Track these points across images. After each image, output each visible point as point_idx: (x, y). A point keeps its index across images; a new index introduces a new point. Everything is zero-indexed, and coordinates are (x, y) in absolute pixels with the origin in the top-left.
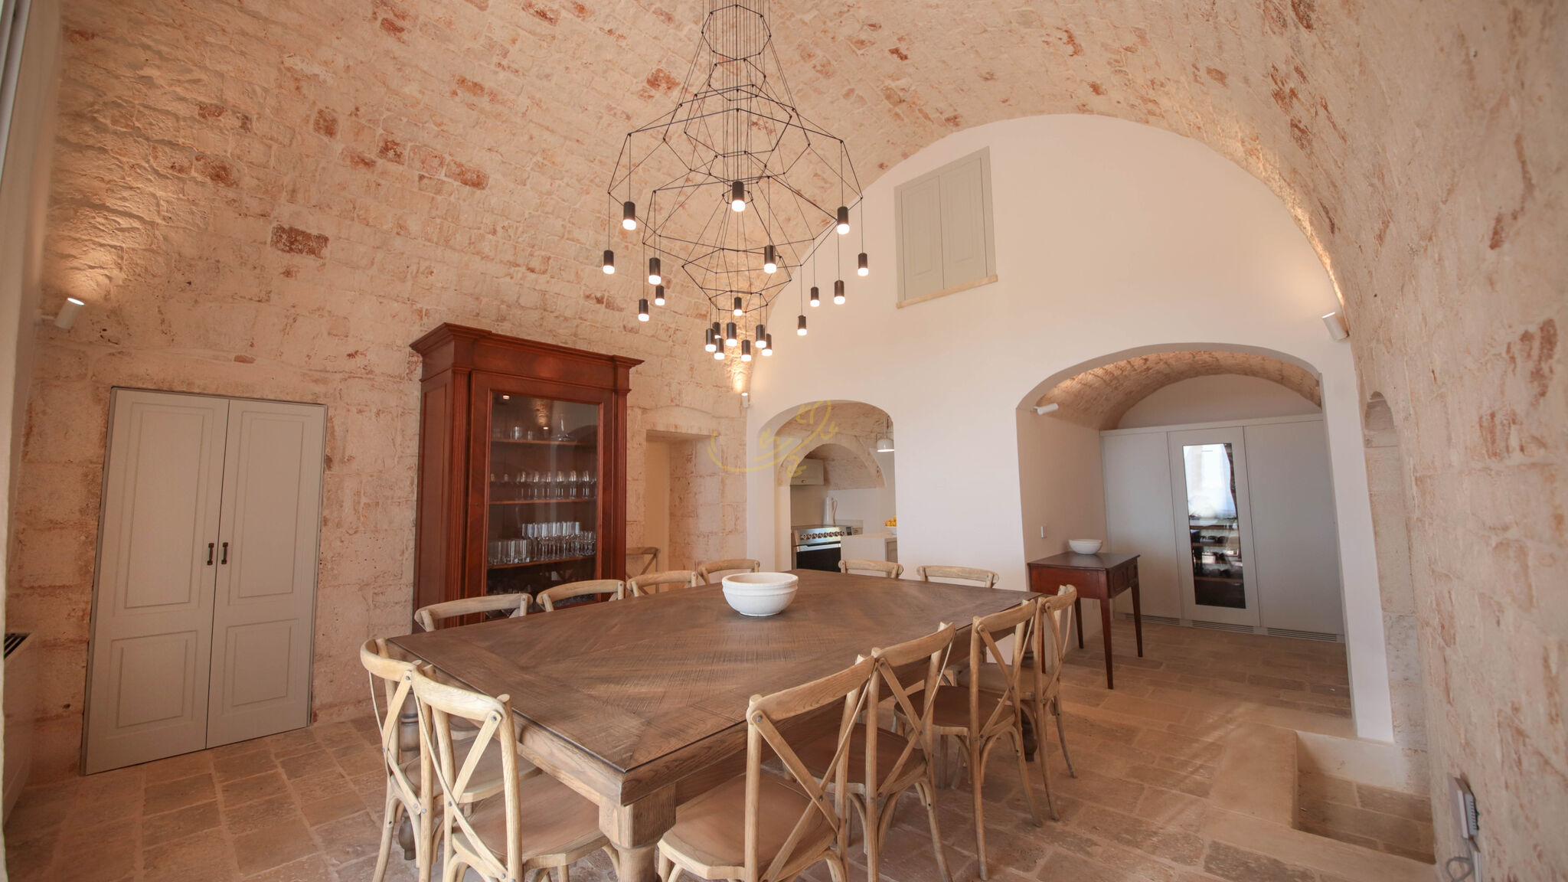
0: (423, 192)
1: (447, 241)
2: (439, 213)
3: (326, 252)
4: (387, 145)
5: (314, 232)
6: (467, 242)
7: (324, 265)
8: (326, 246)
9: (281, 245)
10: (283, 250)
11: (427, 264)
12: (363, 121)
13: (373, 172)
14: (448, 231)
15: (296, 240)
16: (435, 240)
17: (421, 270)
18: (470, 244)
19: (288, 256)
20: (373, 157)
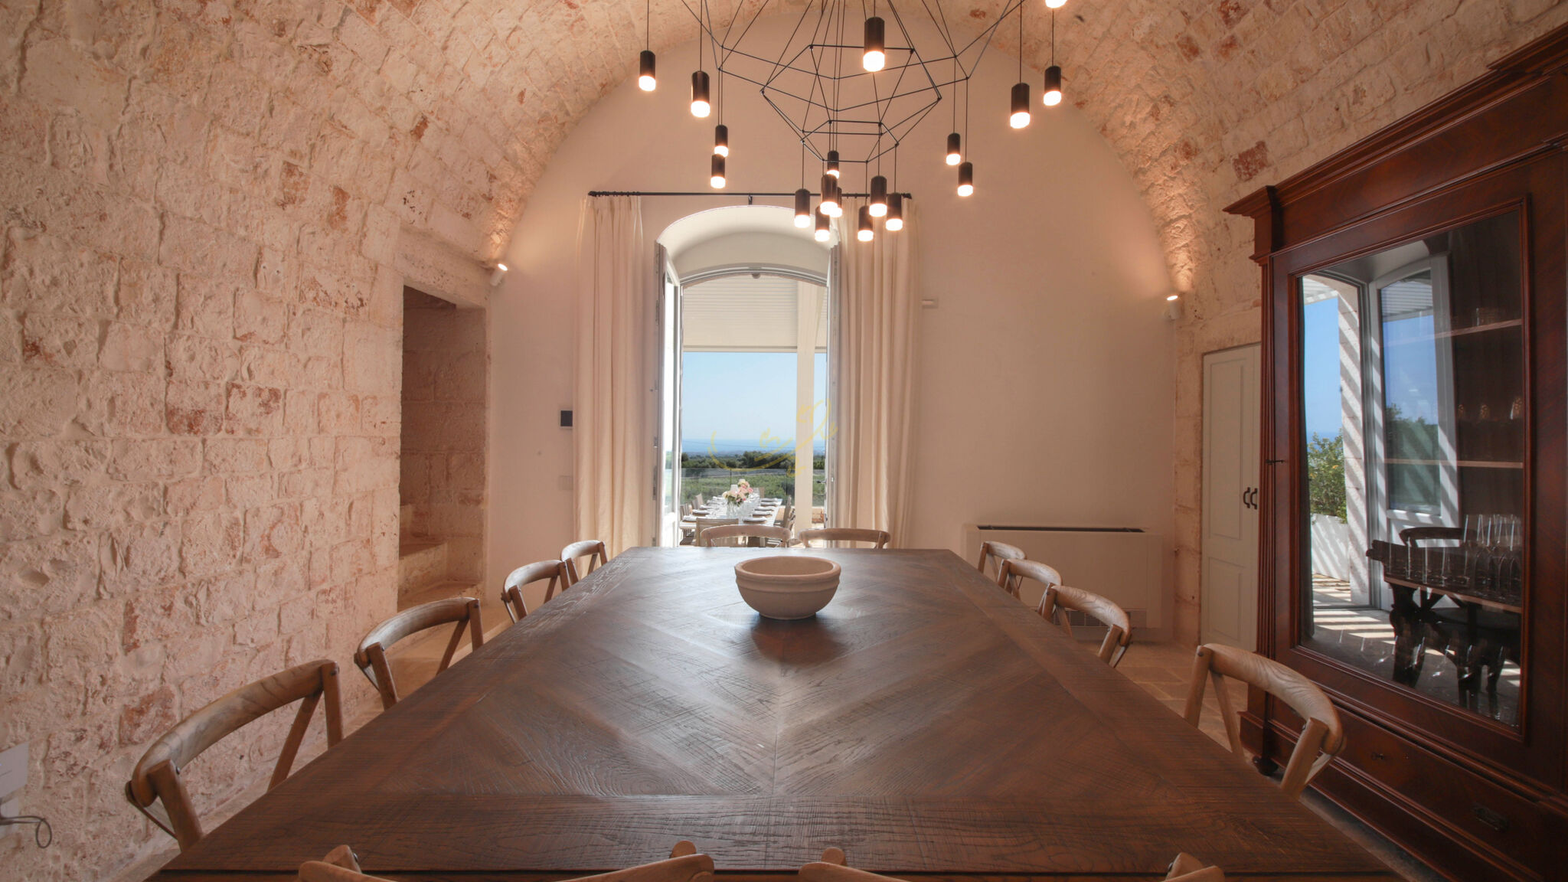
0: (1285, 14)
1: (1347, 37)
2: (1316, 16)
3: (1270, 157)
4: (1223, 12)
5: (1253, 145)
6: (1369, 11)
7: (1276, 170)
8: (1267, 150)
9: (1243, 177)
10: (1247, 180)
11: (1351, 87)
12: (1197, 16)
13: (1241, 46)
14: (1340, 24)
15: (1249, 163)
16: (1336, 50)
17: (1351, 101)
18: (1375, 10)
19: (1252, 181)
20: (1228, 34)
